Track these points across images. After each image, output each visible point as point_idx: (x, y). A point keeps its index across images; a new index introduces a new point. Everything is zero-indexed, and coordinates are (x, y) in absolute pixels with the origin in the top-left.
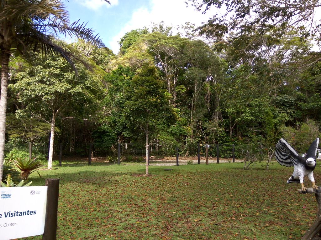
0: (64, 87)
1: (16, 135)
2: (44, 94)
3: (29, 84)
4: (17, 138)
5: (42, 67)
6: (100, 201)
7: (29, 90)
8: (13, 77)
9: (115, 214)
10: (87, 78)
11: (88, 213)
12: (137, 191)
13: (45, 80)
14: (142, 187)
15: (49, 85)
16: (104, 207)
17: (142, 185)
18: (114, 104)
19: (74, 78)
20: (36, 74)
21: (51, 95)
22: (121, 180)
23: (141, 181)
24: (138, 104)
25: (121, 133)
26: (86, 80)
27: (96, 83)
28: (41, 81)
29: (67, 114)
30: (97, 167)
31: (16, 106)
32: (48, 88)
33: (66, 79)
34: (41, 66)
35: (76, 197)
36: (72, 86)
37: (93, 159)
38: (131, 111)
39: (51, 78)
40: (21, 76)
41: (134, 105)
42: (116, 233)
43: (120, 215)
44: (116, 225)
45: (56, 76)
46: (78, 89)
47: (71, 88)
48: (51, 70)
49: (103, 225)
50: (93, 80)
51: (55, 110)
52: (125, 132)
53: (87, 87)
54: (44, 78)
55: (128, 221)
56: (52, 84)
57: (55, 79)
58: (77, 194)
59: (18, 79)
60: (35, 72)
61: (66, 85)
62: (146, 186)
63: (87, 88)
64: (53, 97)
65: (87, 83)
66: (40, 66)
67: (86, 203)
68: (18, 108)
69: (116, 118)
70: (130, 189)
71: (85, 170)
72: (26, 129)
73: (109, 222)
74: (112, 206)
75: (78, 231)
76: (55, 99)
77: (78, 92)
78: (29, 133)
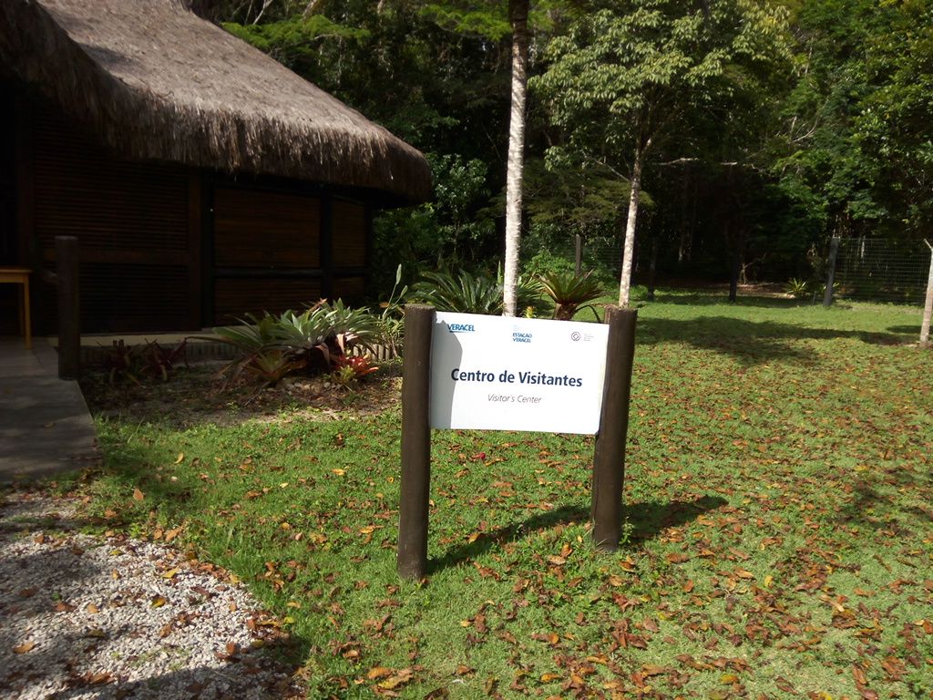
0: (669, 66)
1: (546, 216)
2: (614, 95)
3: (576, 70)
4: (548, 222)
5: (610, 12)
6: (752, 397)
7: (577, 88)
8: (540, 55)
9: (792, 437)
10: (740, 25)
11: (714, 422)
12: (876, 387)
13: (619, 51)
14: (896, 379)
15: (629, 65)
16: (761, 414)
17: (898, 372)
18: (829, 104)
19: (700, 32)
20: (596, 37)
21: (633, 96)
22: (828, 350)
23: (897, 359)
24: (918, 94)
25: (844, 204)
26: (739, 33)
27: (769, 39)
28: (609, 58)
29: (675, 149)
30: (754, 309)
31: (547, 137)
32: (625, 76)
33: (676, 40)
34: (609, 9)
35: (685, 379)
36: (694, 59)
37: (745, 287)
38: (888, 121)
39: (635, 41)
40: (559, 48)
41: (898, 99)
42: (787, 482)
43: (810, 442)
44: (793, 462)
45: (650, 34)
46: (711, 65)
47: (691, 65)
48: (635, 18)
49: (753, 456)
50: (761, 29)
51: (642, 138)
52: (858, 199)
53: (738, 54)
54: (616, 46)
55: (832, 459)
56: (638, 62)
57: (645, 46)
58: (688, 373)
59: (551, 59)
60: (594, 31)
61: (675, 59)
62: (915, 376)
63: (740, 59)
64: (637, 100)
65: (741, 43)
66: (605, 12)
67: (712, 397)
68: (550, 144)
69: (831, 152)
70: (854, 379)
71: (716, 316)
72: (569, 199)
73: (772, 453)
74: (786, 414)
75: (684, 458)
76: (645, 107)
77: (709, 77)
78: (575, 209)
